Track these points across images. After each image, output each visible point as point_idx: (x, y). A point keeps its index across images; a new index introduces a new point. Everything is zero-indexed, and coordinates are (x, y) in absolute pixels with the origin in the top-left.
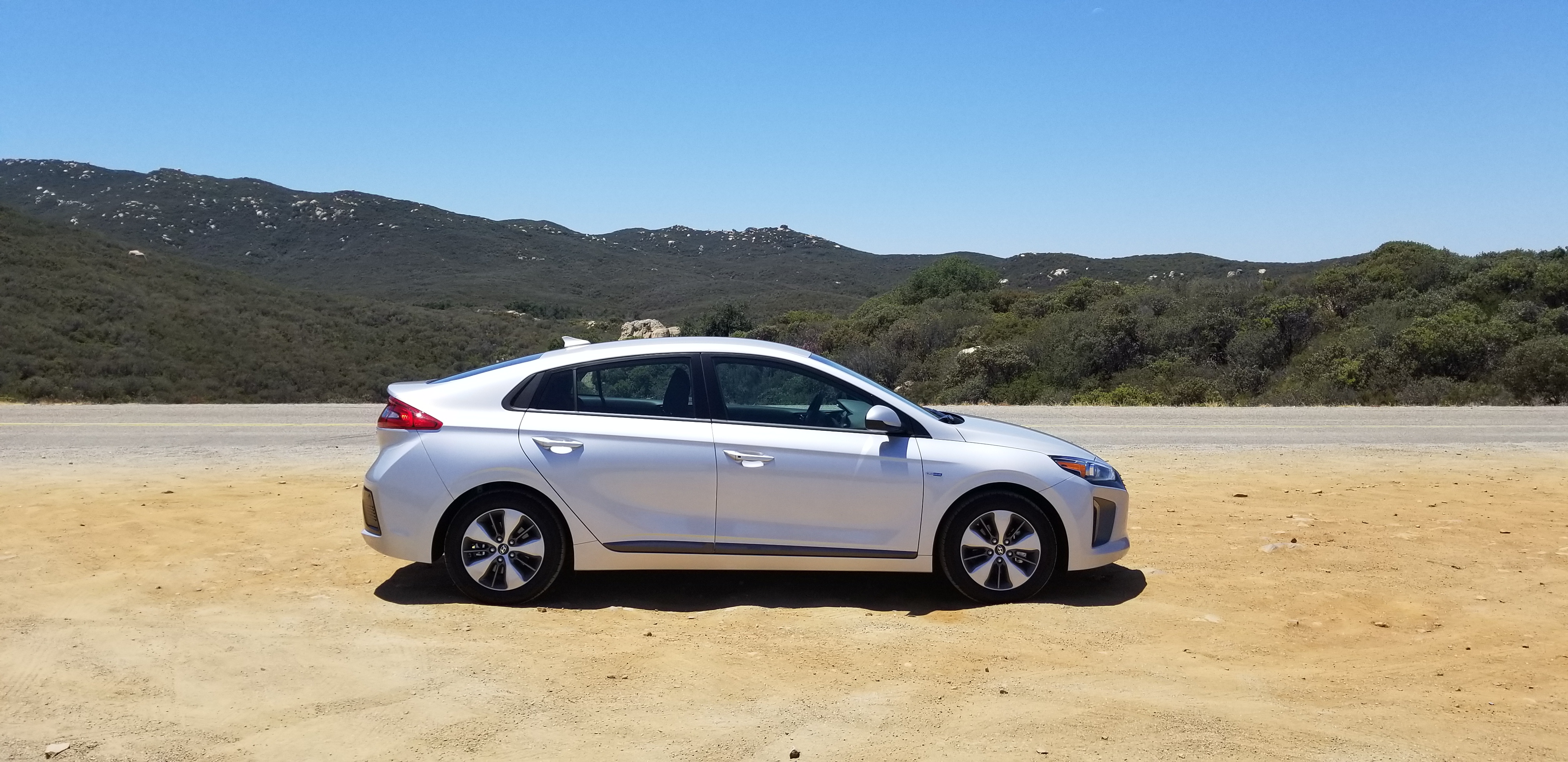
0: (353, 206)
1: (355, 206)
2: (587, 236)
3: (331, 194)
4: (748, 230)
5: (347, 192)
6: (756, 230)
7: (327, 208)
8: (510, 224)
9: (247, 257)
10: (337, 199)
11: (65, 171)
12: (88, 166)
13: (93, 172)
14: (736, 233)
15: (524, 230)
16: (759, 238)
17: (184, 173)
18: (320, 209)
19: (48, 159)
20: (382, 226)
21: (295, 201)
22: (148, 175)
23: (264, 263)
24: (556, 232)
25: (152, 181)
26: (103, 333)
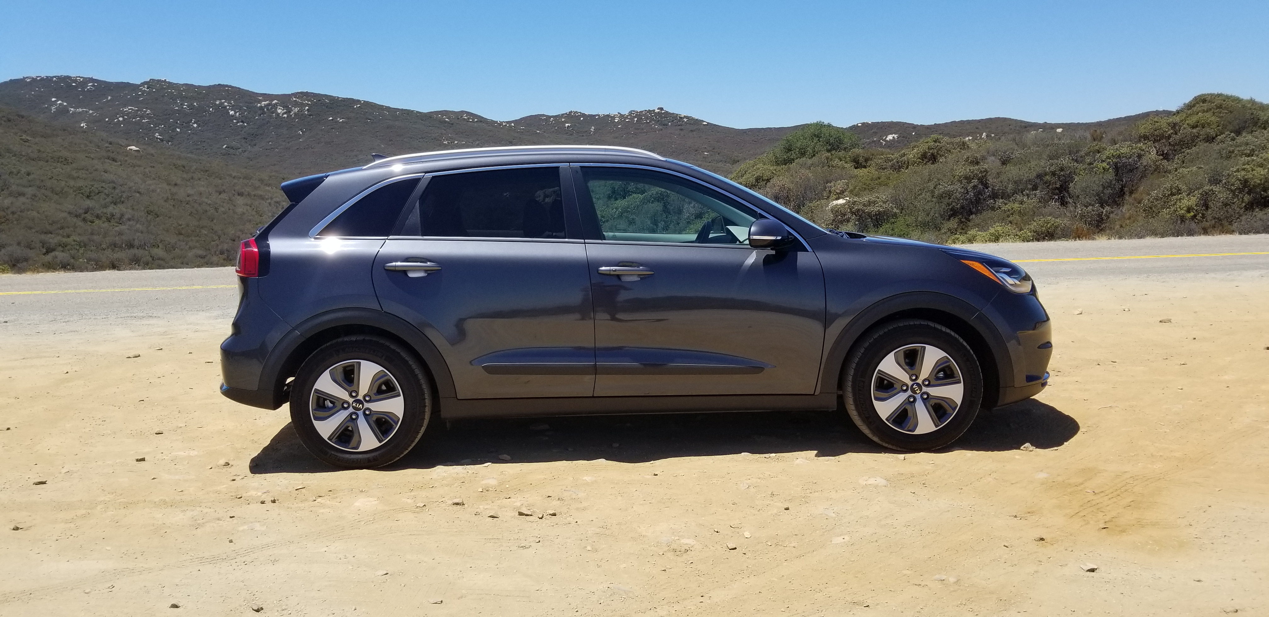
0: (308, 104)
1: (309, 104)
2: (498, 122)
3: (289, 95)
4: (631, 113)
5: (301, 93)
6: (637, 112)
7: (286, 107)
8: (435, 114)
9: (225, 149)
10: (294, 99)
11: (74, 84)
12: (92, 80)
13: (96, 84)
14: (621, 116)
15: (447, 120)
16: (640, 119)
17: (169, 83)
18: (281, 108)
19: (59, 75)
20: (332, 120)
21: (260, 102)
22: (140, 86)
23: (238, 154)
24: (473, 120)
25: (144, 90)
26: (109, 216)
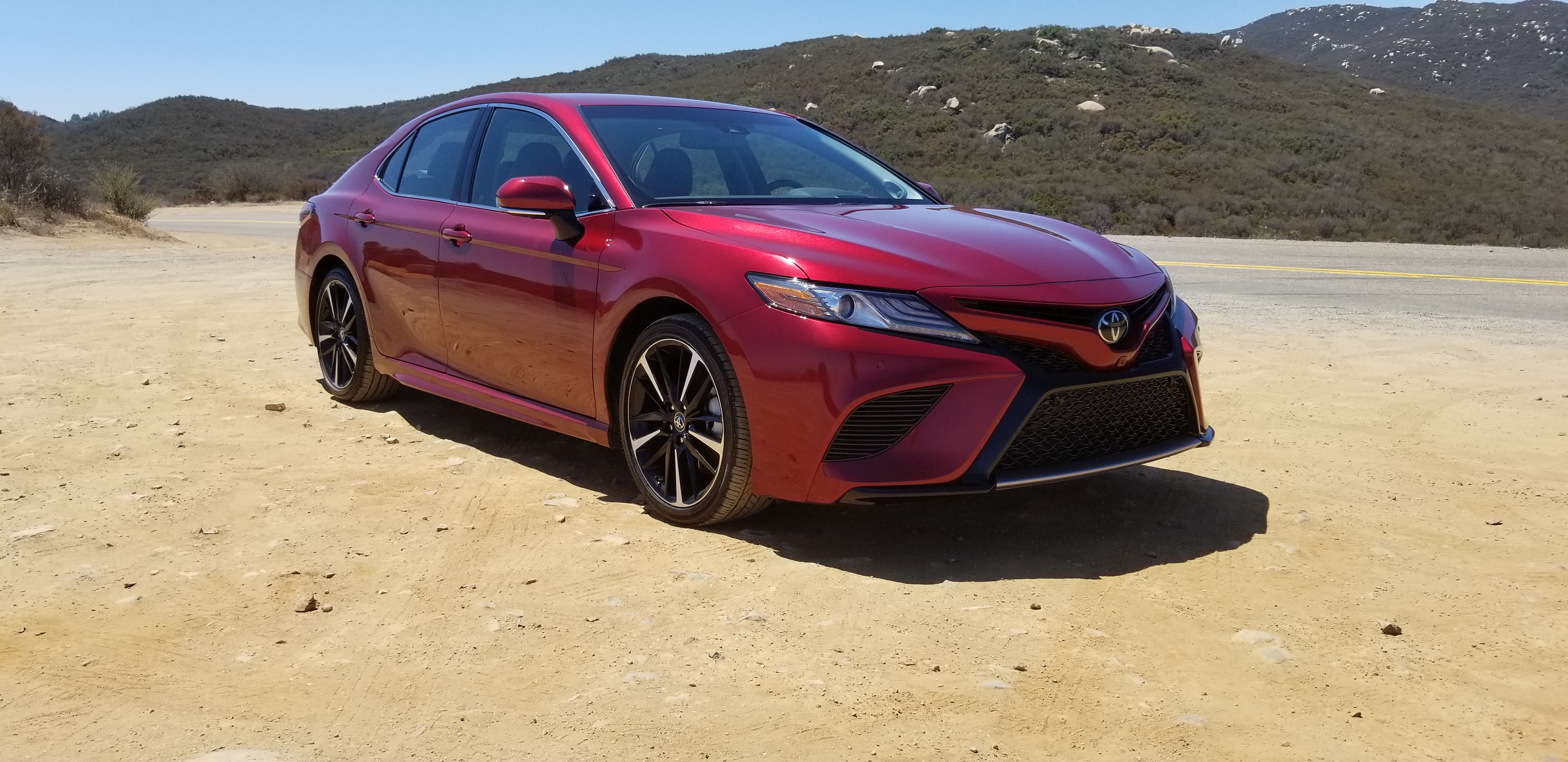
9: (1524, 89)
11: (1342, 15)
12: (1365, 8)
13: (1368, 12)
19: (1327, 5)
22: (1422, 10)
23: (1543, 95)
25: (1427, 15)
26: (1316, 174)
